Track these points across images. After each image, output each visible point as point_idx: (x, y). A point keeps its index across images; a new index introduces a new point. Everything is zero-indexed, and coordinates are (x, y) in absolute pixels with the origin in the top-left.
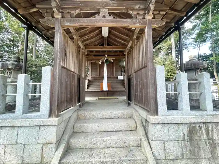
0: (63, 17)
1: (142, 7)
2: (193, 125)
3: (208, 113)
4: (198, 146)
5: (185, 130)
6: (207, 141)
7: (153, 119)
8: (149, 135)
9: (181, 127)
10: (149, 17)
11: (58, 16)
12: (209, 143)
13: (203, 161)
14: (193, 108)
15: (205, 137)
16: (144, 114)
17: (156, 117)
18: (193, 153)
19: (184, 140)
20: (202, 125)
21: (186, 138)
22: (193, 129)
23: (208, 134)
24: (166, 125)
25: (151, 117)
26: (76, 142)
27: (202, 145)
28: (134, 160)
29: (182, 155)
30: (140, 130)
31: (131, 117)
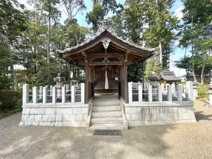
0: (88, 62)
1: (123, 56)
2: (143, 107)
3: (150, 102)
4: (145, 116)
5: (140, 109)
6: (149, 114)
7: (126, 105)
8: (125, 112)
9: (138, 108)
10: (126, 61)
11: (86, 61)
12: (150, 115)
13: (146, 121)
14: (154, 100)
15: (148, 113)
16: (124, 103)
17: (128, 104)
18: (142, 118)
19: (139, 113)
20: (147, 107)
21: (140, 112)
22: (143, 109)
23: (149, 111)
24: (132, 107)
25: (125, 104)
26: (96, 114)
27: (147, 115)
28: (118, 120)
29: (138, 119)
30: (123, 110)
31: (119, 105)
